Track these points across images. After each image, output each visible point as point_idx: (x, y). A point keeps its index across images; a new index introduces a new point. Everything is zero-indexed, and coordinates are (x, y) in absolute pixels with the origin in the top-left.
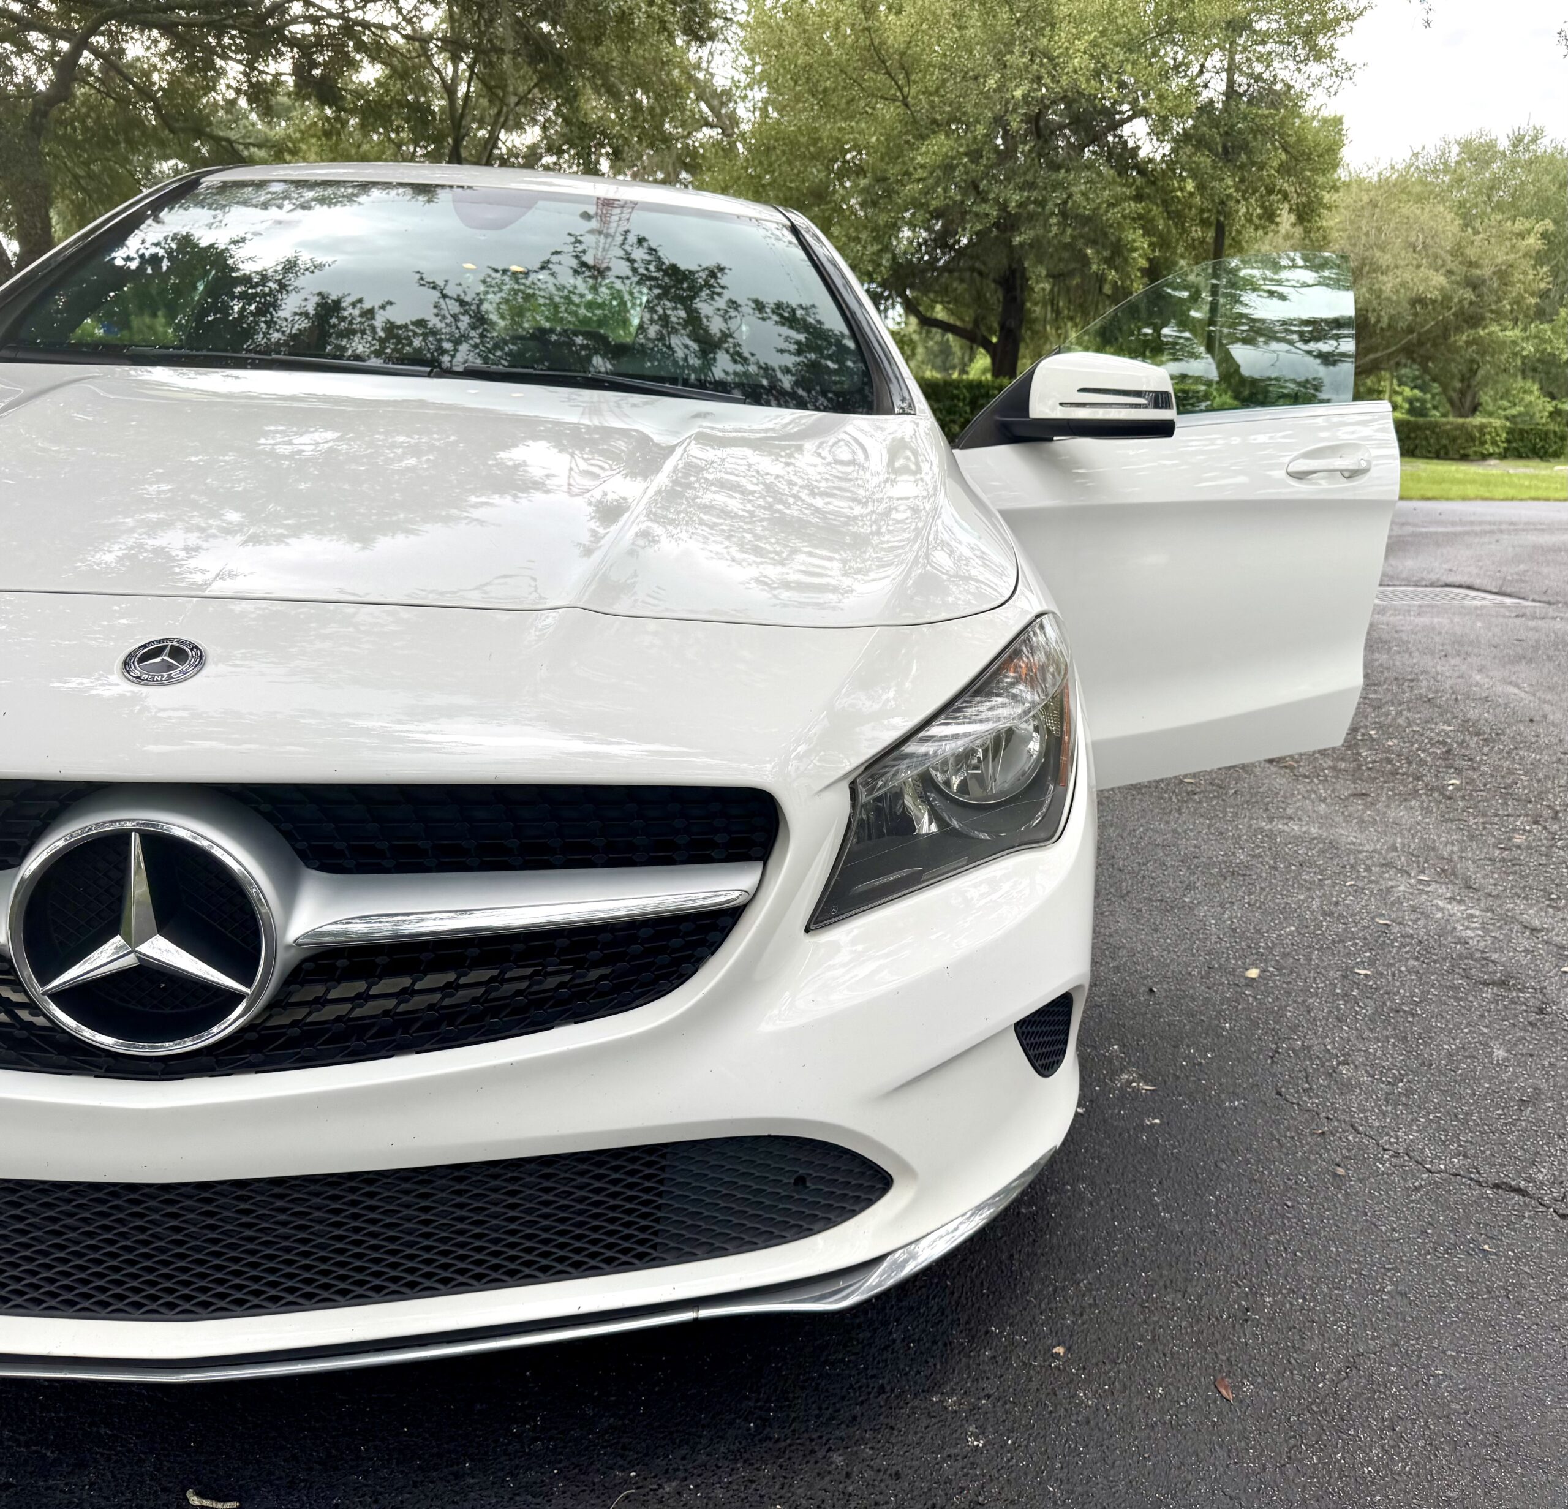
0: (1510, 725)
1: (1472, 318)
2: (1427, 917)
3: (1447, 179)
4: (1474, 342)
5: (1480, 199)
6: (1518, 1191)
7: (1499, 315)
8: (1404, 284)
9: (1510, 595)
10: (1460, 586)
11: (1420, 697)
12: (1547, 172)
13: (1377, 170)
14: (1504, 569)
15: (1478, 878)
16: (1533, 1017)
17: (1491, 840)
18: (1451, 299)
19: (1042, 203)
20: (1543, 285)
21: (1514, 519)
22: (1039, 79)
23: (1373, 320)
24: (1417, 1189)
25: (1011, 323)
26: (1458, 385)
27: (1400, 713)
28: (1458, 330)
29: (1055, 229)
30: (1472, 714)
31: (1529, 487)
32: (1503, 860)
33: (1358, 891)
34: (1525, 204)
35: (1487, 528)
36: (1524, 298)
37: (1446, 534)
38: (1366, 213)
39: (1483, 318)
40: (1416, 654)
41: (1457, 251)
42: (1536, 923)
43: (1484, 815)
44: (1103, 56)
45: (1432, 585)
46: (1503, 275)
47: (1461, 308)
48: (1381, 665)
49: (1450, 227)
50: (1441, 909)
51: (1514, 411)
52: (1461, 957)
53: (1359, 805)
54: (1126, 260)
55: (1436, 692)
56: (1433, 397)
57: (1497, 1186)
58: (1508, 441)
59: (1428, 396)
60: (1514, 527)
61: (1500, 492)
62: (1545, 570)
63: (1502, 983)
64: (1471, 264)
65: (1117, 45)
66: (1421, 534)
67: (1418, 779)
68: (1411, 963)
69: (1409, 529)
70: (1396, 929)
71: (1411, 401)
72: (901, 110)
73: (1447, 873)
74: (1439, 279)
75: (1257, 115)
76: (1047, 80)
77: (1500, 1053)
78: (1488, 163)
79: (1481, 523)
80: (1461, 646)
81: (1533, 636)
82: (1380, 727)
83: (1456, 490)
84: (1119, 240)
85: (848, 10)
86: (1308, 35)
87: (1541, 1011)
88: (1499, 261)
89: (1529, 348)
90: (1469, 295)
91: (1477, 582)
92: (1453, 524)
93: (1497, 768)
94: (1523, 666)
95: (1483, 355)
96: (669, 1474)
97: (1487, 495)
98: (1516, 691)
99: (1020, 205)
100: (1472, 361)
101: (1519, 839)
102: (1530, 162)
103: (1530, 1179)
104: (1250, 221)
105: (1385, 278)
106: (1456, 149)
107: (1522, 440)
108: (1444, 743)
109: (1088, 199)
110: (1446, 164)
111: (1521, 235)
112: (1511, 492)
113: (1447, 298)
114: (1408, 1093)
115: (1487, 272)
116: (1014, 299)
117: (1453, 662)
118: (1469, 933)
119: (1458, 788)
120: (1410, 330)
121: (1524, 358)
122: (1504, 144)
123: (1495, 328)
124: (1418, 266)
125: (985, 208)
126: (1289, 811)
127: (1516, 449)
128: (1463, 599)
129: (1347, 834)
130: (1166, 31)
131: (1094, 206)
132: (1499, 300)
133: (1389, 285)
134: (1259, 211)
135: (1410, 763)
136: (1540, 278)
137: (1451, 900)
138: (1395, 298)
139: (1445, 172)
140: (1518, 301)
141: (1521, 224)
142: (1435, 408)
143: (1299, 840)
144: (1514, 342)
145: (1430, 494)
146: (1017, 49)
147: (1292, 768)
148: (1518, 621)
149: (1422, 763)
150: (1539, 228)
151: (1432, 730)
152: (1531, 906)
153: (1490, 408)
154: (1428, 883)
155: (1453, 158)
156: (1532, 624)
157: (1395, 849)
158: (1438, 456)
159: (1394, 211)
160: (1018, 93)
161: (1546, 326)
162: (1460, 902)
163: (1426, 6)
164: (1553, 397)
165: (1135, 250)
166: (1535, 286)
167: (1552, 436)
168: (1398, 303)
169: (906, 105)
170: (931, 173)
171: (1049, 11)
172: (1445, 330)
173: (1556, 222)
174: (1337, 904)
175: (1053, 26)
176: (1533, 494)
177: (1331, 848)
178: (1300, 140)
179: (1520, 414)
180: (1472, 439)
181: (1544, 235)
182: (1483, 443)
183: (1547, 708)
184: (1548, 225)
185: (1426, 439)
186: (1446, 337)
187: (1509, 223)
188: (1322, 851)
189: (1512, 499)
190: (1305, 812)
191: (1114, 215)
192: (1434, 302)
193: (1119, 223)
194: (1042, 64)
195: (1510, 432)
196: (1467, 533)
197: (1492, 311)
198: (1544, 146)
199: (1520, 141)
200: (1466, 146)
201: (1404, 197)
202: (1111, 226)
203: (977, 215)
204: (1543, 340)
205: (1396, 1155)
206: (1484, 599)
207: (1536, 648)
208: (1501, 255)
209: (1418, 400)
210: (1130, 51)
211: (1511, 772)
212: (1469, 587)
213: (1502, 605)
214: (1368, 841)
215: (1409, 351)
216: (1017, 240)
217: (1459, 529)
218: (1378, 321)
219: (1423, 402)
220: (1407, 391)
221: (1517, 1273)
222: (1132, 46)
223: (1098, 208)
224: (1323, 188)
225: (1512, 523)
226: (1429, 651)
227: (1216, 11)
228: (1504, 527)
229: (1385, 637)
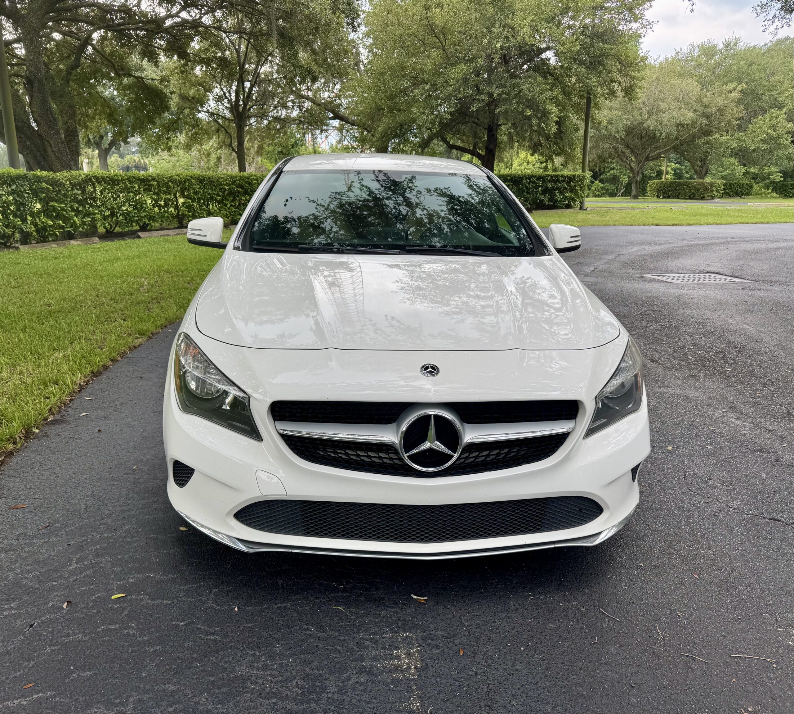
0: (748, 344)
1: (706, 131)
2: (728, 426)
3: (692, 64)
4: (707, 143)
5: (709, 74)
6: (778, 520)
7: (719, 129)
8: (673, 117)
9: (737, 277)
10: (713, 273)
11: (708, 331)
12: (743, 59)
13: (658, 61)
14: (733, 264)
15: (745, 410)
16: (774, 463)
17: (748, 395)
18: (696, 123)
19: (508, 94)
20: (741, 115)
21: (733, 236)
22: (507, 38)
23: (658, 135)
24: (743, 520)
25: (491, 146)
26: (699, 163)
27: (701, 339)
28: (699, 137)
29: (515, 105)
30: (731, 339)
31: (737, 216)
32: (754, 403)
33: (700, 416)
34: (732, 75)
35: (721, 240)
36: (731, 121)
37: (703, 245)
38: (654, 84)
39: (712, 132)
40: (702, 310)
41: (699, 100)
42: (771, 428)
43: (743, 384)
44: (536, 25)
45: (701, 273)
46: (721, 111)
47: (701, 127)
48: (688, 316)
49: (695, 89)
50: (733, 423)
51: (726, 173)
52: (744, 441)
53: (693, 380)
54: (548, 118)
55: (714, 328)
56: (686, 168)
57: (770, 519)
58: (724, 189)
59: (683, 167)
60: (735, 240)
61: (724, 220)
62: (752, 264)
63: (761, 451)
64: (706, 106)
65: (542, 20)
66: (691, 245)
67: (714, 368)
68: (726, 443)
69: (685, 242)
70: (718, 431)
71: (675, 170)
72: (442, 52)
73: (733, 408)
74: (690, 115)
75: (607, 48)
76: (511, 39)
77: (764, 476)
78: (713, 56)
79: (718, 238)
80: (720, 305)
81: (752, 299)
82: (694, 345)
83: (703, 220)
84: (545, 109)
85: (418, 9)
86: (630, 9)
87: (777, 461)
88: (720, 104)
89: (734, 145)
90: (705, 121)
91: (721, 271)
92: (705, 239)
93: (745, 363)
94: (749, 315)
95: (712, 149)
96: (541, 594)
97: (719, 222)
98: (748, 327)
99: (500, 95)
100: (707, 152)
101: (759, 394)
102: (734, 55)
103: (781, 517)
104: (603, 95)
105: (664, 115)
106: (697, 50)
107: (731, 189)
108: (721, 352)
109: (529, 91)
110: (692, 57)
111: (730, 92)
112: (730, 220)
113: (694, 123)
114: (734, 489)
115: (714, 110)
116: (493, 135)
117: (719, 313)
118: (746, 432)
119: (731, 372)
120: (676, 139)
121: (732, 149)
122: (721, 46)
123: (717, 135)
124: (680, 108)
125: (483, 97)
126: (666, 383)
127: (727, 193)
128: (716, 280)
129: (691, 393)
130: (565, 11)
131: (532, 94)
132: (720, 123)
133: (666, 118)
134: (607, 91)
135: (709, 361)
136: (739, 112)
137: (736, 419)
138: (669, 124)
139: (692, 61)
140: (729, 123)
141: (730, 86)
142: (687, 172)
143: (673, 395)
144: (727, 143)
145: (692, 223)
146: (497, 25)
147: (663, 365)
148: (743, 291)
149: (715, 361)
150: (739, 88)
151: (716, 346)
152: (767, 421)
153: (714, 172)
154: (726, 413)
155: (695, 55)
156: (750, 293)
157: (711, 399)
158: (690, 198)
159: (668, 83)
160: (498, 46)
161: (743, 134)
162: (740, 420)
163: (692, 3)
164: (745, 165)
165: (552, 113)
166: (737, 116)
167: (745, 186)
168: (671, 126)
169: (444, 50)
170: (457, 82)
171: (511, 6)
172: (693, 138)
173: (747, 83)
174: (694, 421)
175: (513, 13)
176: (740, 220)
177: (686, 398)
178: (627, 57)
179: (729, 174)
180: (707, 189)
181: (742, 91)
182: (712, 191)
183: (763, 335)
184: (744, 86)
185: (684, 189)
186: (693, 141)
187: (724, 86)
188: (683, 400)
189: (731, 224)
190: (673, 384)
191: (542, 98)
192: (687, 125)
193: (545, 102)
194: (508, 31)
195: (725, 185)
196: (713, 244)
197: (716, 128)
198: (741, 46)
199: (729, 45)
200: (702, 47)
201: (673, 74)
202: (541, 103)
203: (478, 100)
204: (741, 141)
205: (734, 509)
206: (726, 279)
207: (754, 305)
208: (720, 102)
209: (678, 169)
210: (549, 22)
211: (751, 365)
212: (718, 273)
213: (734, 283)
214: (699, 396)
215: (675, 149)
216: (498, 110)
217: (708, 242)
218: (661, 136)
219: (681, 170)
220: (673, 165)
221: (781, 545)
222: (550, 20)
223: (535, 95)
224: (638, 79)
225: (733, 238)
226: (707, 308)
227: (590, 4)
228: (729, 240)
229: (687, 301)
